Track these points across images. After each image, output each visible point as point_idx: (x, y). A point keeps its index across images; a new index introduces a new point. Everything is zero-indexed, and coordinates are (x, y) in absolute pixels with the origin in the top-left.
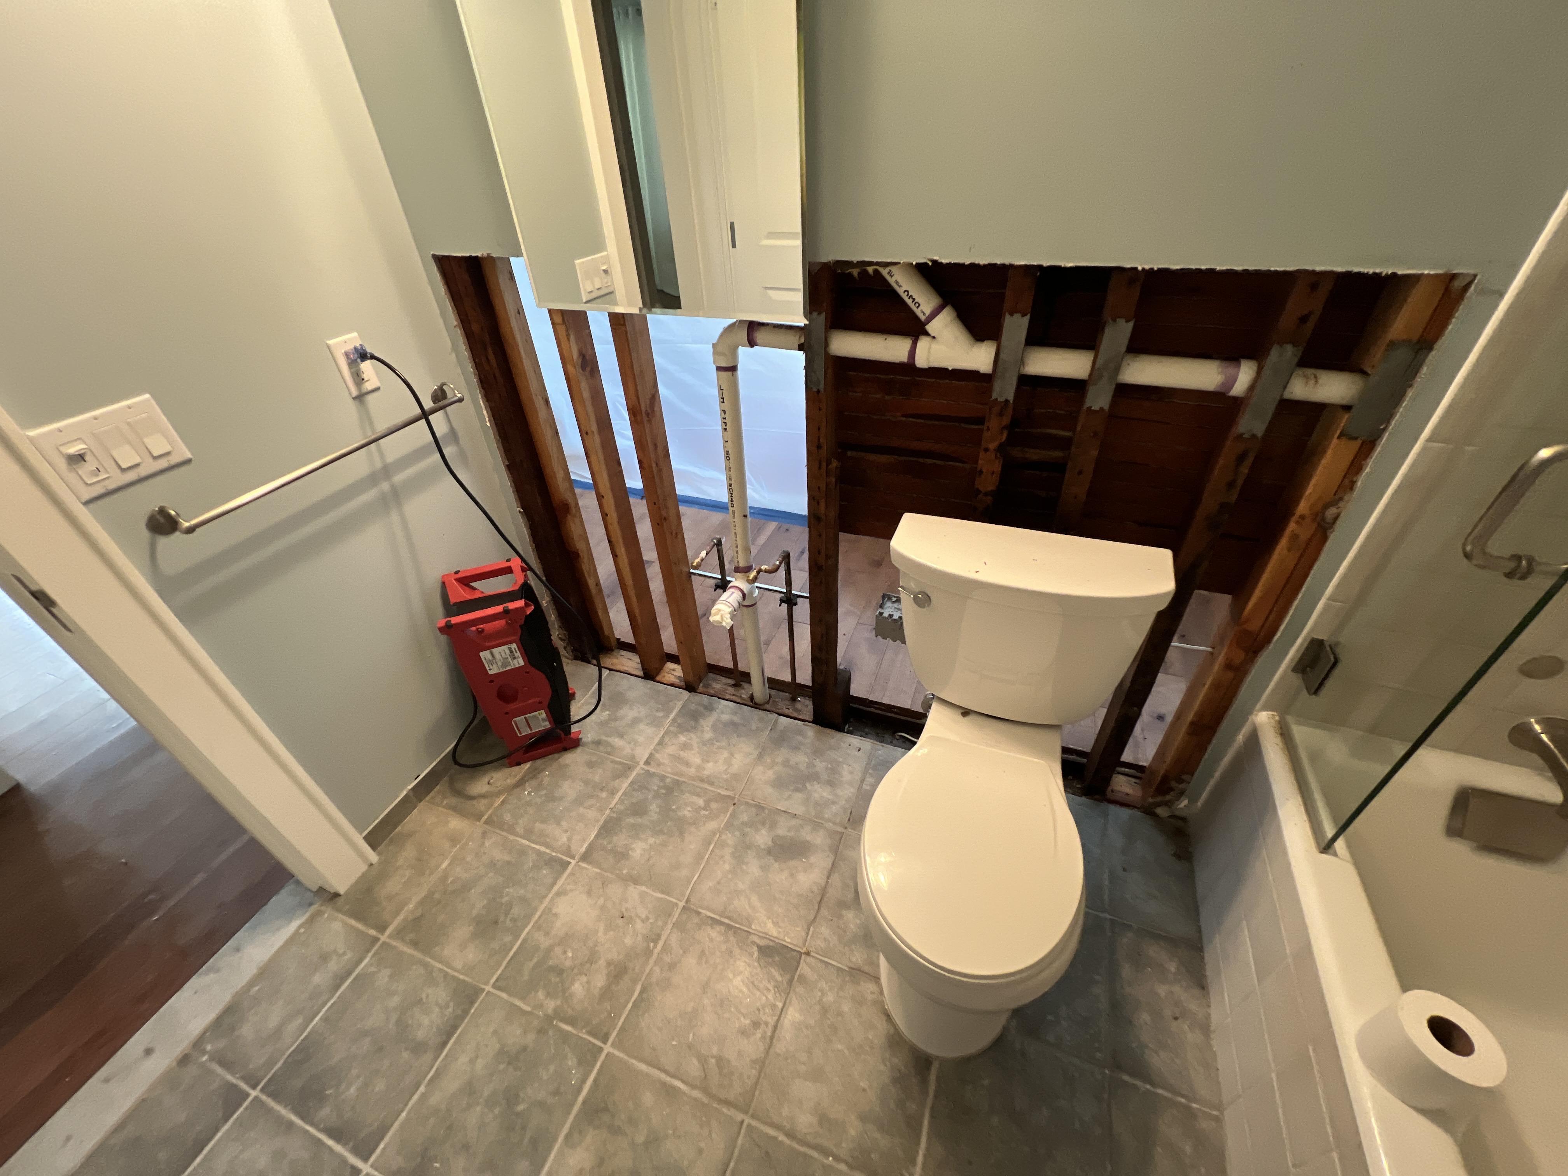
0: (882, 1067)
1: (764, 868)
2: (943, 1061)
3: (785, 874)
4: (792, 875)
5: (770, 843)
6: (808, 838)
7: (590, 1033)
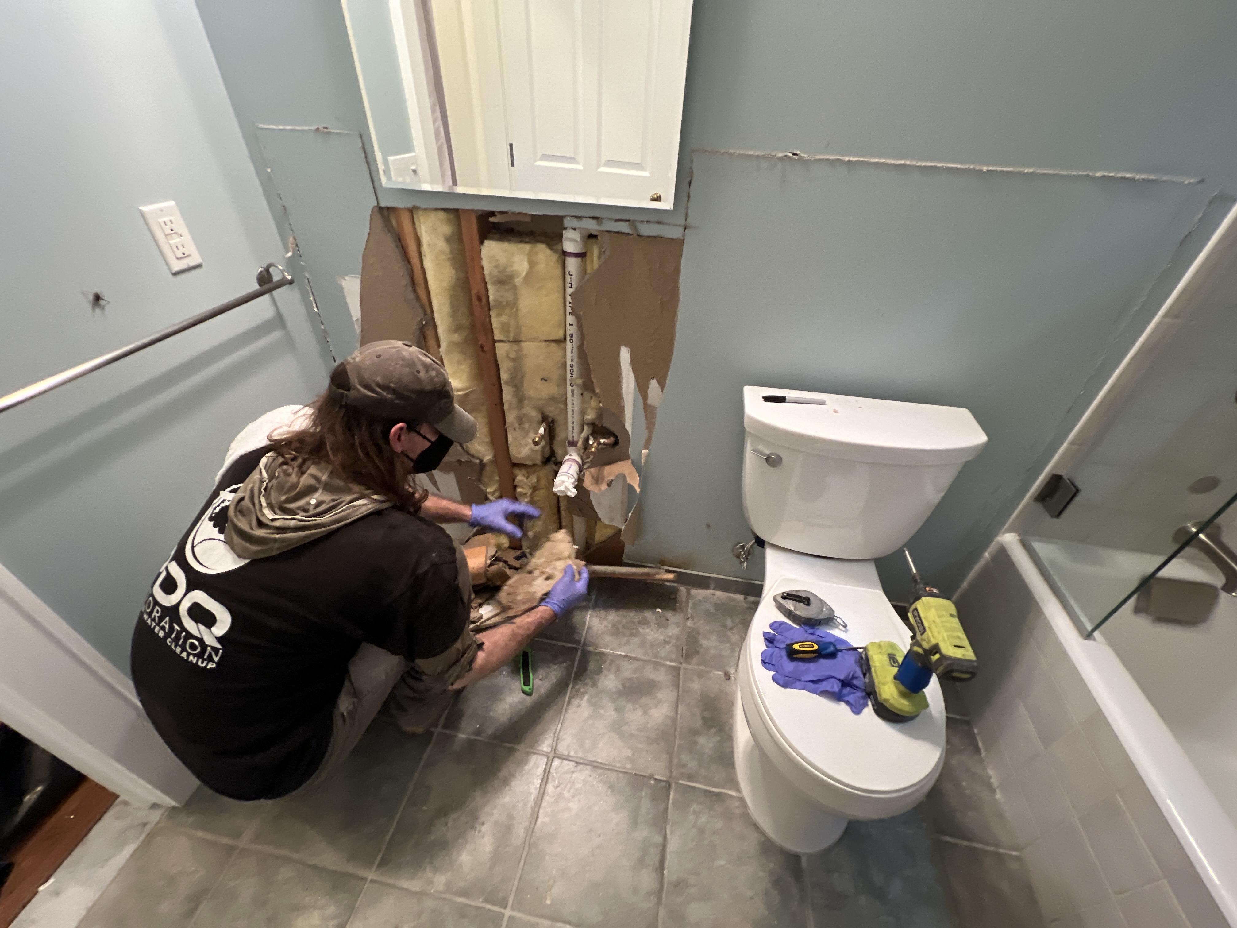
0: (761, 874)
1: (619, 710)
2: (810, 856)
3: (639, 712)
4: (645, 712)
5: (621, 687)
6: (652, 676)
7: (486, 901)
